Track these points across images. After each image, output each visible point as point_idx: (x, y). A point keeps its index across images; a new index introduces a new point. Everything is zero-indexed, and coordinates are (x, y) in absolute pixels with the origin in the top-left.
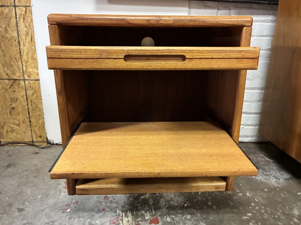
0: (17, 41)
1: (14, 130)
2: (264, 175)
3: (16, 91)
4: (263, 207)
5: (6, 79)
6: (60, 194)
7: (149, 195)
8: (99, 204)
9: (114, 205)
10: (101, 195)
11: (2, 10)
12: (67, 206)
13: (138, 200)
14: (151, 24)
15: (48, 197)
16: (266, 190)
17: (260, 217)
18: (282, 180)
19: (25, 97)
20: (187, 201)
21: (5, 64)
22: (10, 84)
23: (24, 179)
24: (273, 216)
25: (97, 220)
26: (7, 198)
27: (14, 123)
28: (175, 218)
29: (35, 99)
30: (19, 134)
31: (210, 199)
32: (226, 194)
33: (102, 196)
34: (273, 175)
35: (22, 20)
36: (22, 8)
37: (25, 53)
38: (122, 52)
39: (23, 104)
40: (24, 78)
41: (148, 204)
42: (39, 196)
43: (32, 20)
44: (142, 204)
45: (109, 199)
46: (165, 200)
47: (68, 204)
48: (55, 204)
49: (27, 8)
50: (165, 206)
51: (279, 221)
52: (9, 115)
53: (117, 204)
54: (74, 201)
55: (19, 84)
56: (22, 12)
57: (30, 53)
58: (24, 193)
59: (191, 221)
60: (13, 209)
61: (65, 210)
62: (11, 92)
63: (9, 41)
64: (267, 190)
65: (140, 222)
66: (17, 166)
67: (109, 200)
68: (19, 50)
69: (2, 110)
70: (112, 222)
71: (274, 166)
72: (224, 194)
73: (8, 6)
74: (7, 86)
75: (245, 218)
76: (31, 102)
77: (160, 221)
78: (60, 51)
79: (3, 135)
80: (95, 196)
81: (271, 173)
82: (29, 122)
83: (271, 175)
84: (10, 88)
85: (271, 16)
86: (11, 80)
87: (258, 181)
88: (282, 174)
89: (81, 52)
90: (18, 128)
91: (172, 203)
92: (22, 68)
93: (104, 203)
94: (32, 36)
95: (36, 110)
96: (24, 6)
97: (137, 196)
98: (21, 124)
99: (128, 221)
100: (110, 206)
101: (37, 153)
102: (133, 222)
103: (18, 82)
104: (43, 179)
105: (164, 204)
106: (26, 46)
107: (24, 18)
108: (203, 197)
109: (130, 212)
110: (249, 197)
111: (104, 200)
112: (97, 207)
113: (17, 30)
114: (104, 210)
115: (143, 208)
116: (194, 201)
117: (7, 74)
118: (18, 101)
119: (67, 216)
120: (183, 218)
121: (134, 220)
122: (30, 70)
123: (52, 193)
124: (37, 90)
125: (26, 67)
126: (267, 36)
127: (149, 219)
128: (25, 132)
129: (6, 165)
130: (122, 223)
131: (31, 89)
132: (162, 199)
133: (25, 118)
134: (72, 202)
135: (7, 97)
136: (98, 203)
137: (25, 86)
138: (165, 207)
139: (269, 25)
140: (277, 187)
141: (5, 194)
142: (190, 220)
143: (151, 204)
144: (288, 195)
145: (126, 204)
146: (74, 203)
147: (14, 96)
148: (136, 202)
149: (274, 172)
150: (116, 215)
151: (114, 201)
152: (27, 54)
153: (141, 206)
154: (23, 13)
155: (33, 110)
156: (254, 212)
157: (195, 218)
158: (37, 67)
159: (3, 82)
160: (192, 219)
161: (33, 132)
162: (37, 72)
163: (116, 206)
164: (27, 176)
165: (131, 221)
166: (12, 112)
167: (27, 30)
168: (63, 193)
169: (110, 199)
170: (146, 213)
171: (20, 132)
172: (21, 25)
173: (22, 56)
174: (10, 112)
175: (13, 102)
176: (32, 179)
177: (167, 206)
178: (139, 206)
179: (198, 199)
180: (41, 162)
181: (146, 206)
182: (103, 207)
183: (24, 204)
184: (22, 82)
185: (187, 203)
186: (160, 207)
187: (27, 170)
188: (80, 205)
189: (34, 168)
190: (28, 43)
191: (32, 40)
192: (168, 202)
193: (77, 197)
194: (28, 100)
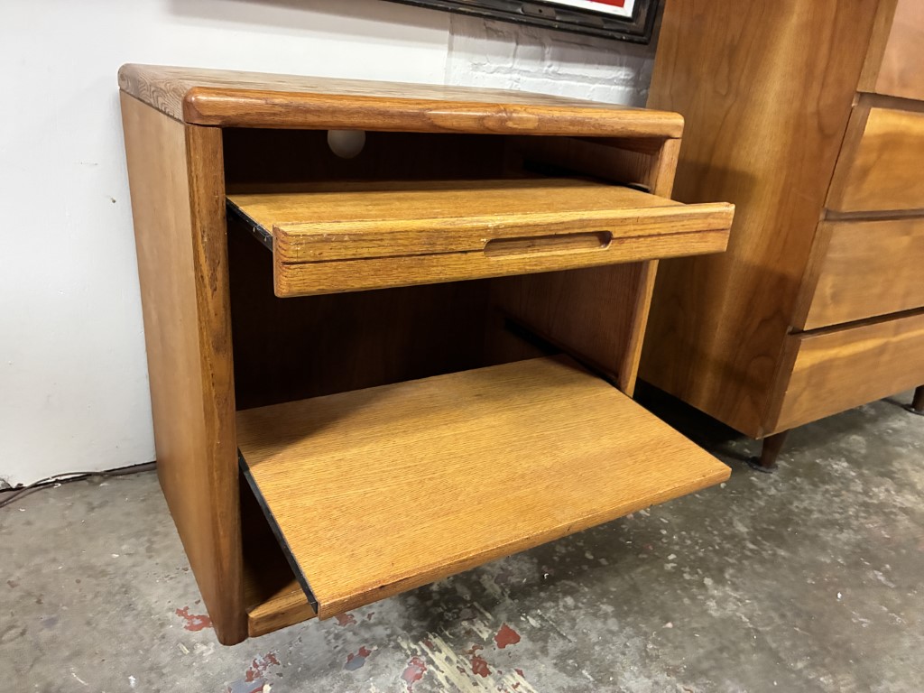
4: (684, 533)
6: (197, 652)
7: (448, 577)
8: (340, 642)
9: (381, 631)
12: (250, 679)
13: (430, 598)
14: (488, 128)
15: (163, 674)
17: (692, 557)
20: (540, 563)
23: (11, 640)
24: (710, 548)
25: (370, 687)
28: (545, 613)
31: (581, 544)
38: (483, 233)
41: (465, 602)
42: (129, 681)
44: (446, 605)
45: (354, 619)
46: (493, 577)
47: (250, 672)
48: (210, 687)
50: (502, 592)
51: (727, 555)
53: (387, 624)
54: (259, 659)
58: (61, 688)
59: (581, 608)
65: (478, 652)
67: (359, 623)
70: (410, 677)
75: (669, 566)
77: (518, 632)
78: (322, 241)
80: (309, 624)
85: (624, 68)
89: (381, 240)
91: (513, 580)
97: (421, 588)
99: (447, 659)
100: (374, 638)
102: (461, 657)
104: (89, 623)
105: (498, 589)
108: (566, 546)
109: (435, 637)
110: (646, 517)
111: (342, 627)
112: (339, 652)
114: (364, 653)
115: (457, 613)
116: (554, 560)
120: (561, 609)
121: (459, 651)
123: (165, 657)
127: (491, 636)
130: (437, 668)
132: (485, 577)
134: (257, 662)
136: (333, 641)
138: (506, 595)
139: (619, 91)
142: (576, 607)
143: (468, 598)
145: (408, 618)
148: (429, 603)
150: (408, 656)
151: (372, 621)
153: (449, 610)
156: (677, 548)
157: (585, 600)
160: (580, 605)
163: (389, 632)
165: (454, 659)
168: (199, 646)
169: (358, 620)
170: (474, 625)
176: (46, 634)
177: (507, 590)
178: (445, 613)
179: (559, 552)
180: (20, 567)
181: (461, 606)
182: (358, 647)
185: (545, 568)
186: (495, 599)
188: (285, 662)
189: (15, 594)
192: (501, 579)
193: (260, 644)
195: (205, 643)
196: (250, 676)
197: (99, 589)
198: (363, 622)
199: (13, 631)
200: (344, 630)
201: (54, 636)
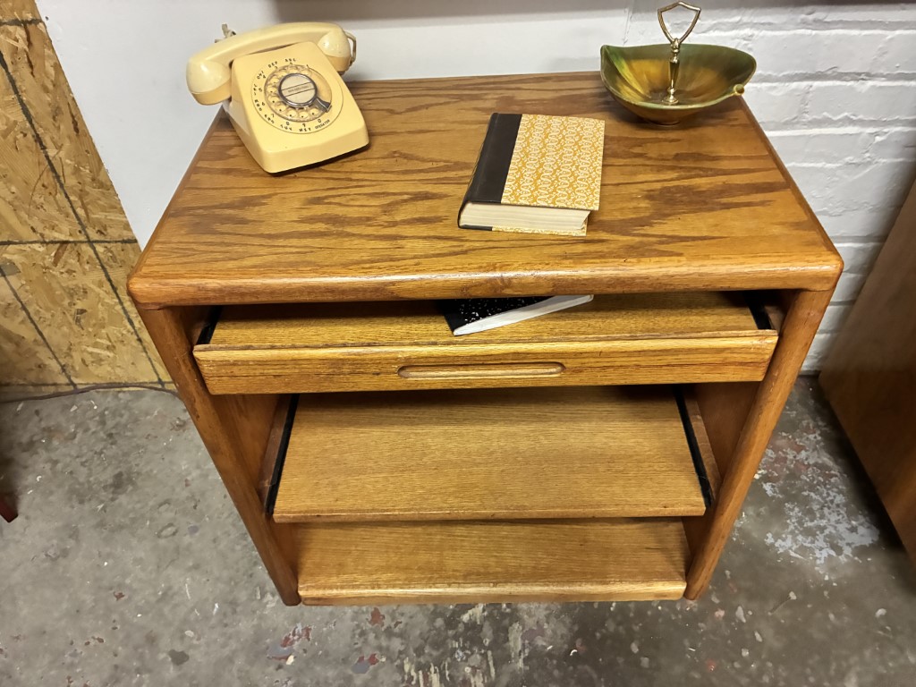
0: (30, 136)
1: (101, 360)
2: (801, 533)
3: (74, 272)
5: (35, 242)
6: (265, 600)
7: (484, 610)
8: (362, 639)
9: (397, 644)
10: (364, 608)
12: (284, 645)
13: (455, 627)
15: (234, 612)
16: (792, 595)
18: (847, 556)
19: (108, 287)
20: (577, 635)
21: (16, 203)
22: (53, 254)
23: (166, 537)
26: (139, 615)
27: (96, 345)
30: (119, 366)
31: (636, 628)
32: (681, 611)
33: (367, 612)
34: (827, 532)
35: (26, 70)
36: (11, 28)
37: (68, 171)
39: (106, 301)
40: (88, 237)
41: (481, 645)
42: (214, 607)
43: (57, 67)
44: (464, 642)
45: (384, 621)
46: (523, 629)
47: (287, 639)
48: (258, 636)
49: (30, 28)
50: (520, 652)
52: (76, 328)
53: (405, 640)
54: (300, 628)
55: (79, 254)
56: (15, 43)
57: (84, 167)
58: (175, 594)
60: (162, 656)
61: (283, 660)
62: (62, 273)
63: (4, 136)
64: (795, 598)
66: (139, 483)
67: (385, 627)
68: (47, 163)
69: (53, 316)
71: (840, 492)
72: (676, 613)
74: (44, 259)
79: (75, 371)
80: (349, 611)
81: (823, 523)
82: (138, 342)
83: (822, 529)
84: (55, 263)
86: (50, 245)
87: (778, 556)
88: (853, 530)
90: (111, 355)
91: (540, 642)
92: (74, 211)
93: (371, 636)
94: (73, 117)
96: (16, 22)
97: (454, 612)
98: (118, 346)
100: (388, 649)
103: (71, 247)
104: (215, 541)
105: (519, 646)
106: (63, 148)
107: (30, 62)
108: (619, 624)
110: (740, 621)
111: (370, 626)
112: (356, 649)
113: (21, 101)
114: (372, 660)
115: (468, 656)
116: (595, 636)
117: (32, 228)
118: (91, 295)
119: (289, 679)
122: (98, 215)
123: (243, 595)
125: (84, 206)
128: (133, 364)
129: (110, 481)
131: (118, 265)
132: (516, 626)
133: (124, 332)
134: (297, 630)
135: (54, 285)
136: (357, 636)
137: (98, 258)
138: (522, 656)
140: (827, 585)
141: (130, 598)
143: (487, 644)
144: (846, 619)
145: (426, 641)
146: (300, 636)
147: (75, 282)
148: (451, 633)
149: (834, 518)
150: (403, 681)
151: (397, 630)
152: (77, 171)
153: (463, 649)
154: (22, 45)
158: (119, 206)
159: (29, 250)
161: (154, 362)
162: (124, 219)
163: (402, 648)
164: (171, 525)
166: (83, 321)
167: (54, 100)
168: (268, 595)
170: (474, 676)
171: (119, 363)
172: (28, 83)
173: (62, 179)
174: (78, 321)
175: (76, 297)
176: (187, 539)
177: (527, 651)
178: (458, 651)
179: (607, 629)
180: (198, 467)
181: (476, 649)
182: (371, 653)
183: (183, 637)
184: (86, 248)
185: (578, 642)
186: (510, 656)
187: (167, 502)
188: (314, 641)
189: (185, 494)
190: (67, 140)
191: (77, 130)
192: (529, 635)
193: (306, 614)
194: (118, 291)
195: (273, 595)
196: (287, 642)
198: (389, 628)
199: (169, 529)
200: (371, 629)
201: (190, 544)
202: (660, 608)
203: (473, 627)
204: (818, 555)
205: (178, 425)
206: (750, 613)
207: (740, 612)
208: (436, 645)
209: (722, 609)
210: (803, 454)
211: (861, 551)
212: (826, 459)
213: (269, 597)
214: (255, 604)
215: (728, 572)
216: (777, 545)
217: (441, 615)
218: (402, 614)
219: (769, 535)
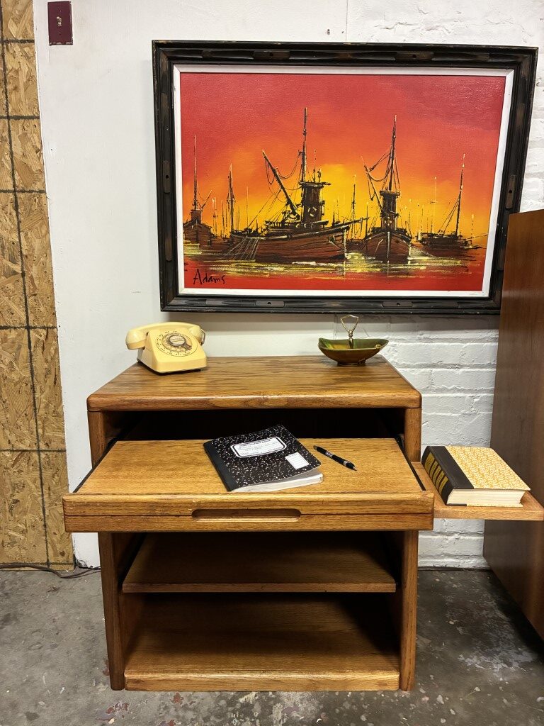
0: (29, 385)
1: (15, 542)
2: (483, 655)
3: (23, 471)
5: (7, 450)
6: (98, 687)
7: (256, 696)
8: (165, 711)
9: (190, 715)
10: (169, 693)
11: (5, 334)
12: (109, 713)
13: (234, 705)
15: (76, 692)
16: (477, 689)
18: (515, 668)
19: (38, 482)
20: (323, 710)
21: (6, 425)
22: (14, 459)
23: (34, 650)
26: (8, 691)
27: (15, 529)
29: (57, 485)
30: (25, 548)
31: (366, 707)
32: (398, 698)
33: (171, 695)
34: (501, 654)
35: (40, 350)
36: (40, 330)
37: (42, 406)
39: (35, 493)
40: (39, 448)
41: (251, 715)
42: (61, 689)
43: (57, 350)
44: (239, 714)
45: (183, 701)
46: (284, 707)
47: (111, 709)
48: (90, 708)
49: (50, 330)
50: (280, 720)
52: (8, 514)
53: (197, 712)
54: (121, 703)
55: (29, 459)
56: (39, 337)
57: (52, 404)
58: (35, 681)
60: (20, 715)
61: (106, 721)
62: (15, 472)
63: (15, 385)
64: (479, 690)
66: (21, 620)
67: (183, 704)
68: (33, 401)
71: (510, 633)
72: (394, 698)
73: (15, 328)
74: (8, 462)
76: (49, 489)
80: (158, 694)
81: (499, 649)
82: (43, 528)
83: (498, 653)
84: (13, 465)
86: (15, 452)
87: (468, 667)
88: (519, 653)
90: (22, 537)
91: (295, 714)
92: (37, 431)
93: (172, 710)
94: (56, 376)
95: (56, 505)
96: (44, 328)
97: (234, 697)
98: (30, 530)
100: (183, 717)
101: (55, 590)
103: (27, 454)
104: (68, 653)
105: (280, 717)
106: (44, 393)
107: (43, 346)
108: (353, 704)
110: (440, 704)
112: (160, 717)
113: (31, 366)
114: (172, 724)
115: (241, 722)
116: (335, 711)
117: (9, 441)
118: (26, 489)
122: (49, 433)
123: (83, 683)
124: (60, 468)
125: (43, 428)
126: (489, 366)
128: (34, 546)
129: (2, 618)
131: (49, 467)
132: (278, 705)
133: (37, 519)
134: (118, 704)
135: (8, 481)
136: (162, 709)
137: (40, 462)
138: (281, 723)
139: (491, 346)
140: (502, 683)
141: (3, 682)
143: (256, 714)
144: (515, 702)
145: (212, 713)
146: (120, 708)
147: (20, 479)
148: (230, 709)
149: (506, 646)
151: (191, 707)
152: (47, 406)
153: (238, 718)
154: (43, 338)
155: (51, 504)
158: (63, 428)
161: (49, 545)
162: (63, 436)
163: (194, 717)
164: (39, 643)
166: (14, 509)
167: (49, 366)
168: (101, 684)
169: (185, 701)
171: (26, 545)
172: (38, 357)
173: (37, 411)
174: (11, 509)
175: (17, 490)
176: (49, 651)
177: (285, 720)
178: (235, 720)
179: (344, 707)
180: (63, 612)
181: (248, 719)
182: (171, 719)
183: (36, 705)
184: (35, 455)
185: (323, 715)
186: (272, 723)
187: (39, 630)
188: (130, 711)
189: (52, 626)
190: (48, 388)
191: (55, 383)
192: (287, 711)
193: (127, 696)
194: (44, 487)
195: (104, 684)
196: (111, 711)
197: (84, 635)
198: (186, 705)
199: (37, 645)
200: (173, 705)
201: (50, 654)
202: (383, 695)
203: (247, 705)
204: (495, 667)
205: (54, 588)
206: (447, 699)
207: (440, 698)
208: (218, 716)
209: (427, 696)
210: (484, 612)
211: (525, 665)
212: (500, 614)
213: (101, 685)
214: (90, 689)
215: (431, 676)
216: (466, 661)
217: (225, 698)
218: (196, 698)
219: (461, 656)
